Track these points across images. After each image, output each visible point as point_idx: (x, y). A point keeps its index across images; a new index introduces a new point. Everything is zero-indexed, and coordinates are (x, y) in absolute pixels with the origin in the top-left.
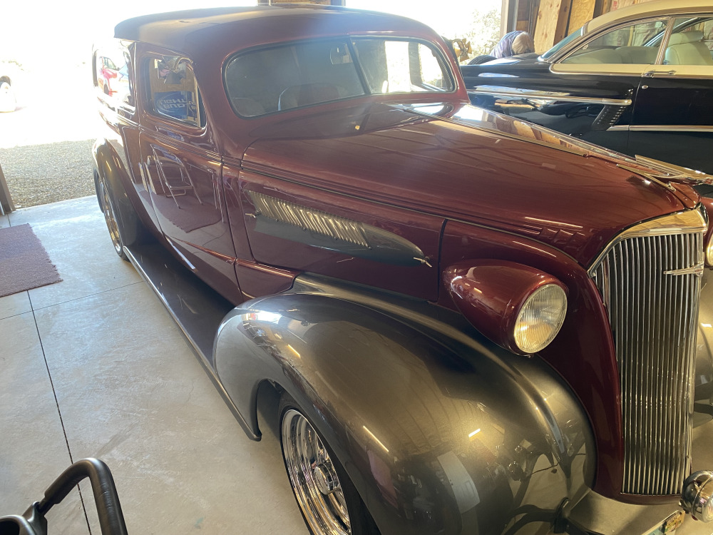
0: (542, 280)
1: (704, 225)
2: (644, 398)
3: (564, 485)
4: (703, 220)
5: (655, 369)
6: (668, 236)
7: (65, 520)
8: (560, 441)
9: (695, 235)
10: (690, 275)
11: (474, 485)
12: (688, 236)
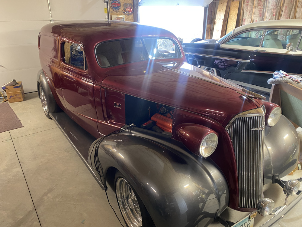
0: (209, 131)
1: (264, 113)
2: (245, 173)
3: (218, 205)
4: (263, 111)
5: (249, 163)
6: (252, 117)
7: (31, 221)
8: (216, 189)
9: (261, 117)
10: (260, 130)
11: (185, 203)
12: (258, 117)
